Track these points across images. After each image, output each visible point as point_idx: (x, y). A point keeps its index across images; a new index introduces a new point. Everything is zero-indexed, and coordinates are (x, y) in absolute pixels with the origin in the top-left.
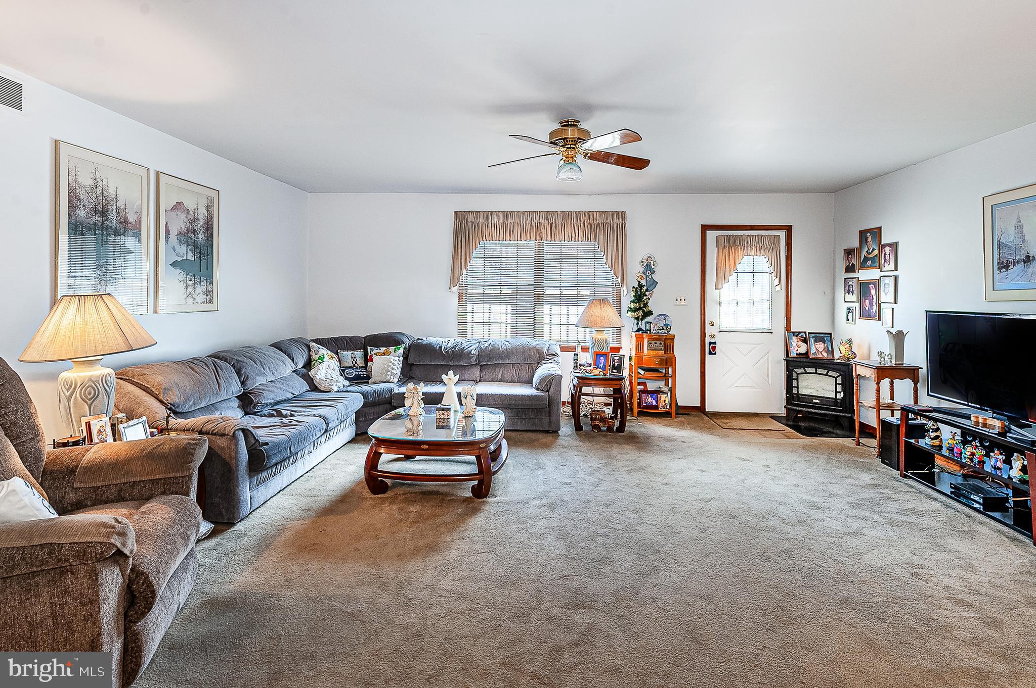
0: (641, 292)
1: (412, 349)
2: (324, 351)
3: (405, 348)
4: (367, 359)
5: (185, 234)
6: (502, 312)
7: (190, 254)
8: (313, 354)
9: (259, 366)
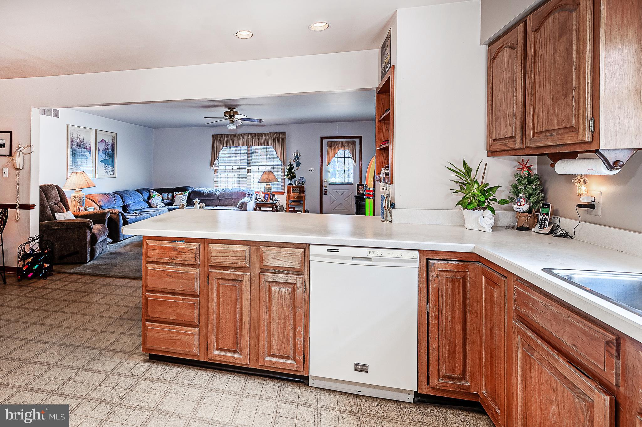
0: (291, 167)
1: (192, 193)
2: (155, 193)
3: (189, 192)
4: (173, 197)
5: (105, 150)
6: (233, 177)
7: (106, 157)
8: (151, 194)
9: (129, 197)
